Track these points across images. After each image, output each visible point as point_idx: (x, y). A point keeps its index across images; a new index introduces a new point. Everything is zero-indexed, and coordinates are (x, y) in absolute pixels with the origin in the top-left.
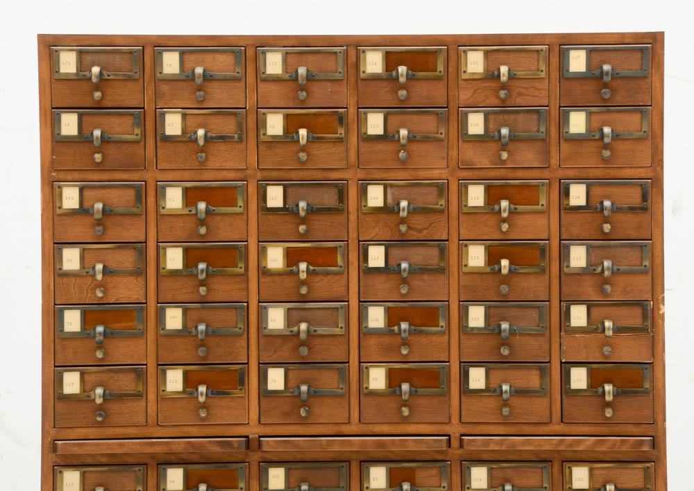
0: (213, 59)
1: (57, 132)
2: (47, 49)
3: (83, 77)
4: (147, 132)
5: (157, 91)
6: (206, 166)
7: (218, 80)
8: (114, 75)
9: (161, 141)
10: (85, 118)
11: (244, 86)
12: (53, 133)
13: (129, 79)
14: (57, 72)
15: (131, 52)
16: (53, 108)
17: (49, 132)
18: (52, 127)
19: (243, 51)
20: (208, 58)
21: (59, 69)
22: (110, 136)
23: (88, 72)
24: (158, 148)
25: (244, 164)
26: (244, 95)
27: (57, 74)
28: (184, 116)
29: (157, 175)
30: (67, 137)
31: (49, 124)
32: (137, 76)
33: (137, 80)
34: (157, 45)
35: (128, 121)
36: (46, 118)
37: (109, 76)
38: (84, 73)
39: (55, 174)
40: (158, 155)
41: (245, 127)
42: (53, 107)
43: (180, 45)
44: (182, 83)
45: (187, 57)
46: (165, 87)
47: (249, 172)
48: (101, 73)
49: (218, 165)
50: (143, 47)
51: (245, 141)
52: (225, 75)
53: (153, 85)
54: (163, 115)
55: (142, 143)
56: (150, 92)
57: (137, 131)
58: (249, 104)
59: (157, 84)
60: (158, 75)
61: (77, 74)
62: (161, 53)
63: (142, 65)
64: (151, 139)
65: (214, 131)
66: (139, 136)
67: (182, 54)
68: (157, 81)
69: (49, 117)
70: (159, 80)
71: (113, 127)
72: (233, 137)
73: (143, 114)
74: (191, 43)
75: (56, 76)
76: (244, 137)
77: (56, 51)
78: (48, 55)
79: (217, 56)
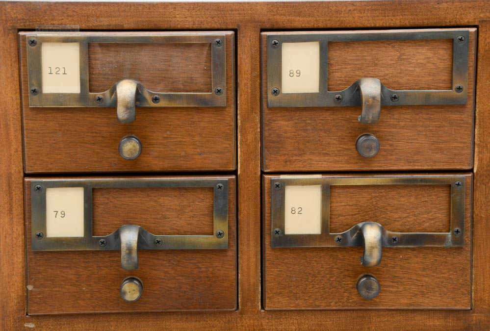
0: (399, 59)
1: (35, 231)
2: (11, 36)
3: (97, 105)
4: (243, 226)
5: (266, 134)
6: (376, 304)
7: (409, 107)
8: (170, 98)
9: (273, 249)
10: (100, 199)
11: (471, 121)
12: (26, 231)
13: (203, 107)
14: (34, 91)
15: (208, 45)
16: (26, 175)
17: (19, 229)
18: (26, 217)
19: (473, 38)
20: (388, 55)
21: (40, 85)
22: (159, 237)
23: (107, 93)
24: (267, 264)
25: (466, 300)
26: (469, 140)
27: (35, 97)
28: (328, 191)
29: (264, 322)
30: (59, 241)
31: (18, 211)
32: (221, 101)
33: (220, 109)
34: (268, 26)
35: (201, 203)
36: (11, 199)
37: (156, 100)
38: (99, 95)
39: (31, 326)
40: (267, 277)
41: (468, 214)
42: (27, 172)
43: (321, 25)
44: (327, 116)
45: (337, 54)
46: (283, 125)
47: (475, 317)
48: (139, 95)
49: (403, 302)
50: (236, 31)
51: (468, 248)
52: (428, 96)
53: (258, 119)
54: (280, 188)
55: (231, 254)
56: (250, 135)
57: (221, 226)
58: (480, 160)
59: (266, 118)
60: (271, 97)
61: (82, 96)
62: (277, 46)
63: (232, 74)
64: (252, 243)
65: (397, 224)
66: (225, 238)
67: (326, 48)
68: (265, 110)
69: (17, 195)
70: (270, 109)
71: (165, 218)
72: (441, 239)
73: (233, 186)
74: (349, 20)
75: (34, 101)
76: (467, 238)
77: (33, 43)
78: (13, 52)
79: (409, 50)
